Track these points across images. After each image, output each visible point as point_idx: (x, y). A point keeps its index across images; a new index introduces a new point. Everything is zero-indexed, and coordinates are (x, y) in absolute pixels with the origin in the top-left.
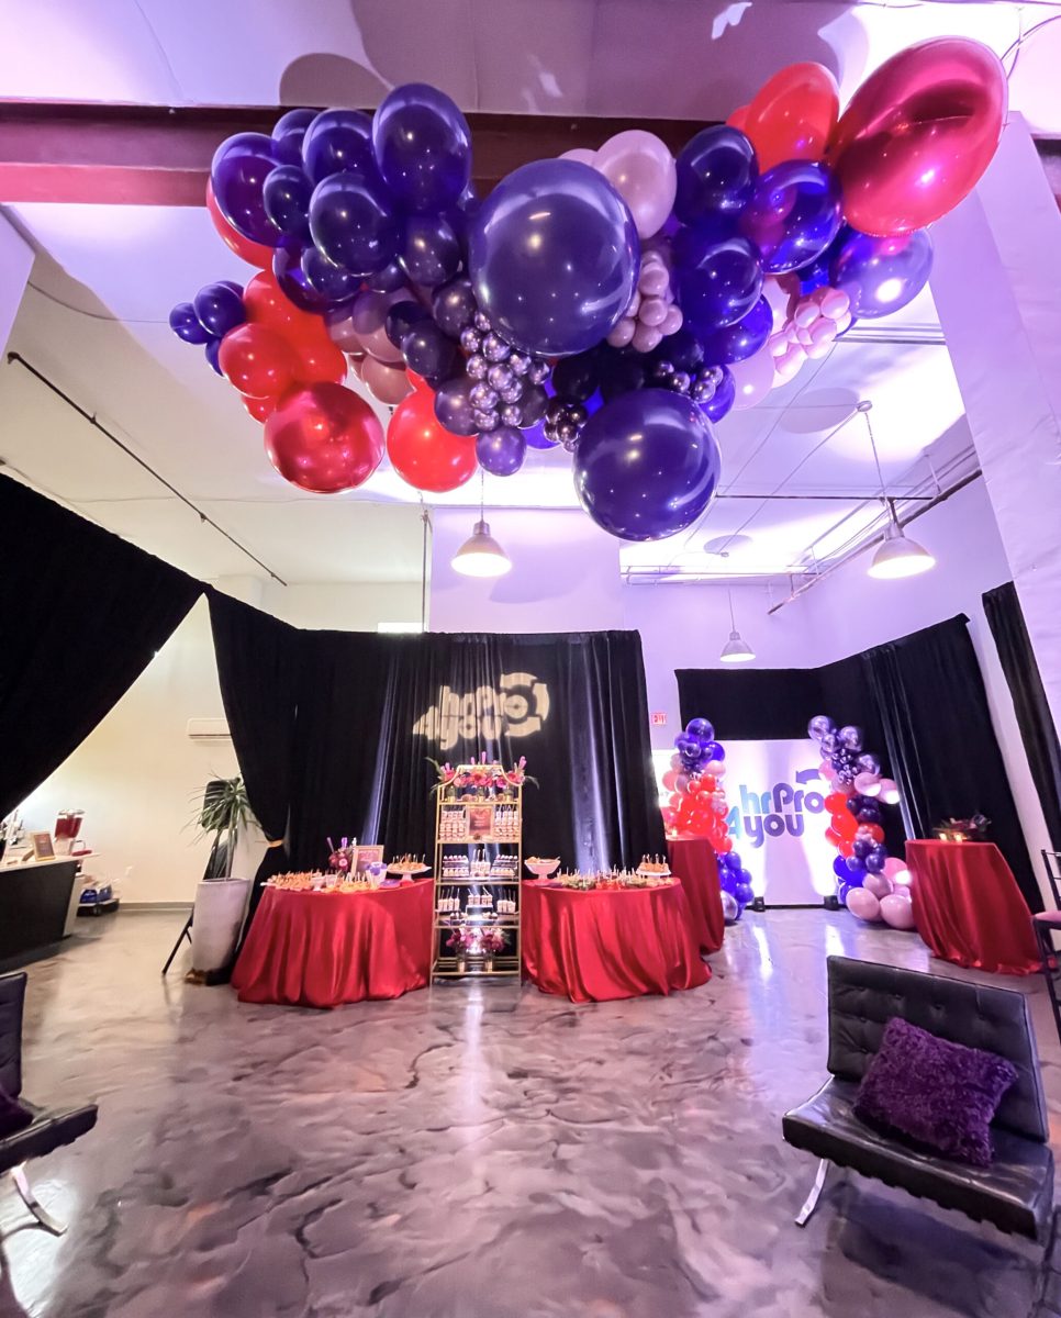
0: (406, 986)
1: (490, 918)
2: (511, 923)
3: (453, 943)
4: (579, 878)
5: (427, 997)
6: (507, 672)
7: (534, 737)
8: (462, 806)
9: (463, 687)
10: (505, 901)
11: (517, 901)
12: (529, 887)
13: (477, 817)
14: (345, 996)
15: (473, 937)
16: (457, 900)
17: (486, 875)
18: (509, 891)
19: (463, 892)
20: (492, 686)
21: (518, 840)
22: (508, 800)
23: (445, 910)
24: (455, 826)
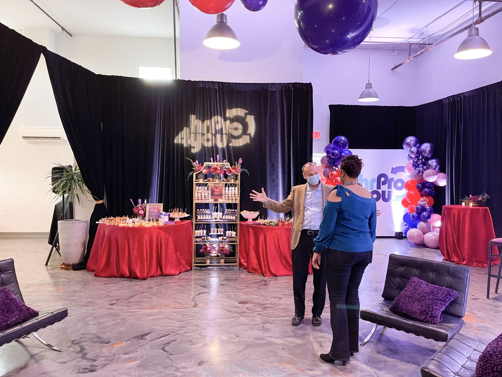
0: (181, 270)
1: (223, 239)
2: (234, 242)
3: (203, 251)
4: (269, 221)
5: (191, 275)
6: (231, 108)
7: (246, 146)
8: (206, 184)
9: (204, 115)
10: (230, 232)
11: (236, 232)
12: (243, 225)
13: (215, 190)
14: (152, 274)
15: (214, 248)
16: (205, 231)
17: (221, 219)
18: (232, 226)
19: (207, 227)
20: (221, 116)
21: (238, 202)
22: (232, 182)
23: (199, 235)
24: (203, 194)
